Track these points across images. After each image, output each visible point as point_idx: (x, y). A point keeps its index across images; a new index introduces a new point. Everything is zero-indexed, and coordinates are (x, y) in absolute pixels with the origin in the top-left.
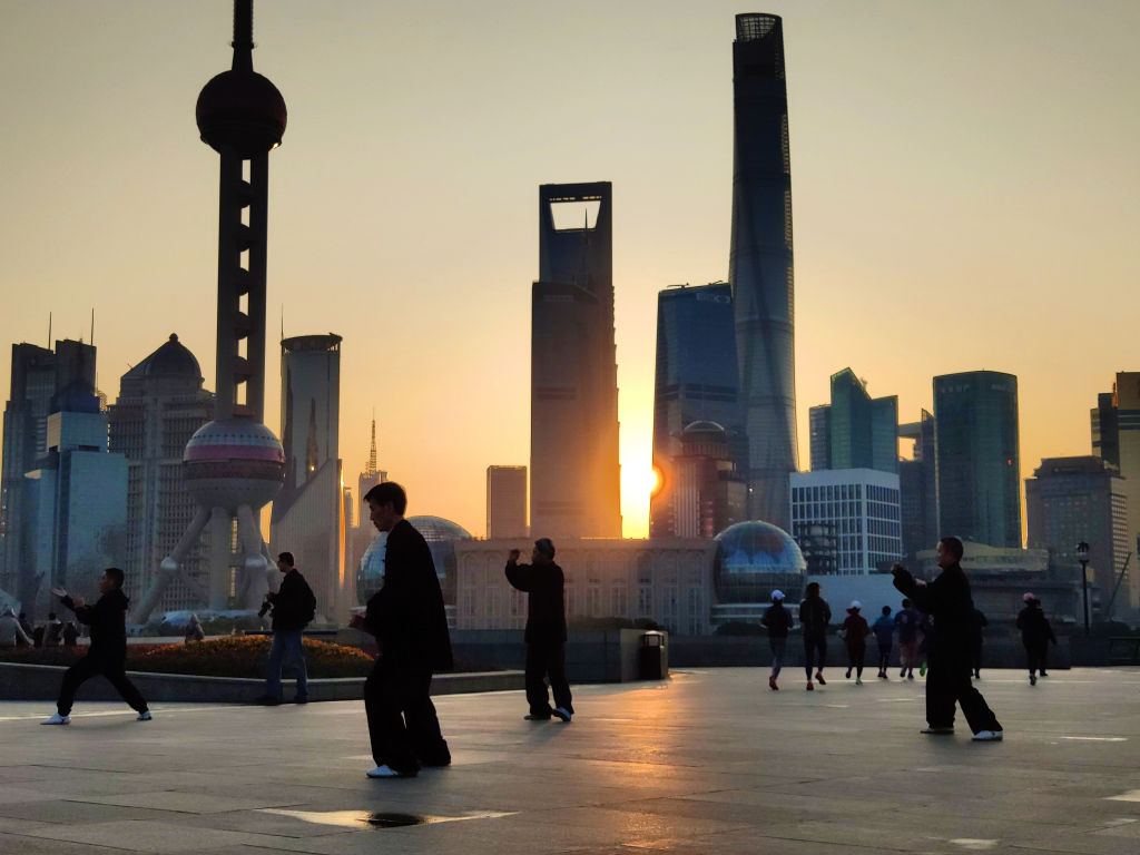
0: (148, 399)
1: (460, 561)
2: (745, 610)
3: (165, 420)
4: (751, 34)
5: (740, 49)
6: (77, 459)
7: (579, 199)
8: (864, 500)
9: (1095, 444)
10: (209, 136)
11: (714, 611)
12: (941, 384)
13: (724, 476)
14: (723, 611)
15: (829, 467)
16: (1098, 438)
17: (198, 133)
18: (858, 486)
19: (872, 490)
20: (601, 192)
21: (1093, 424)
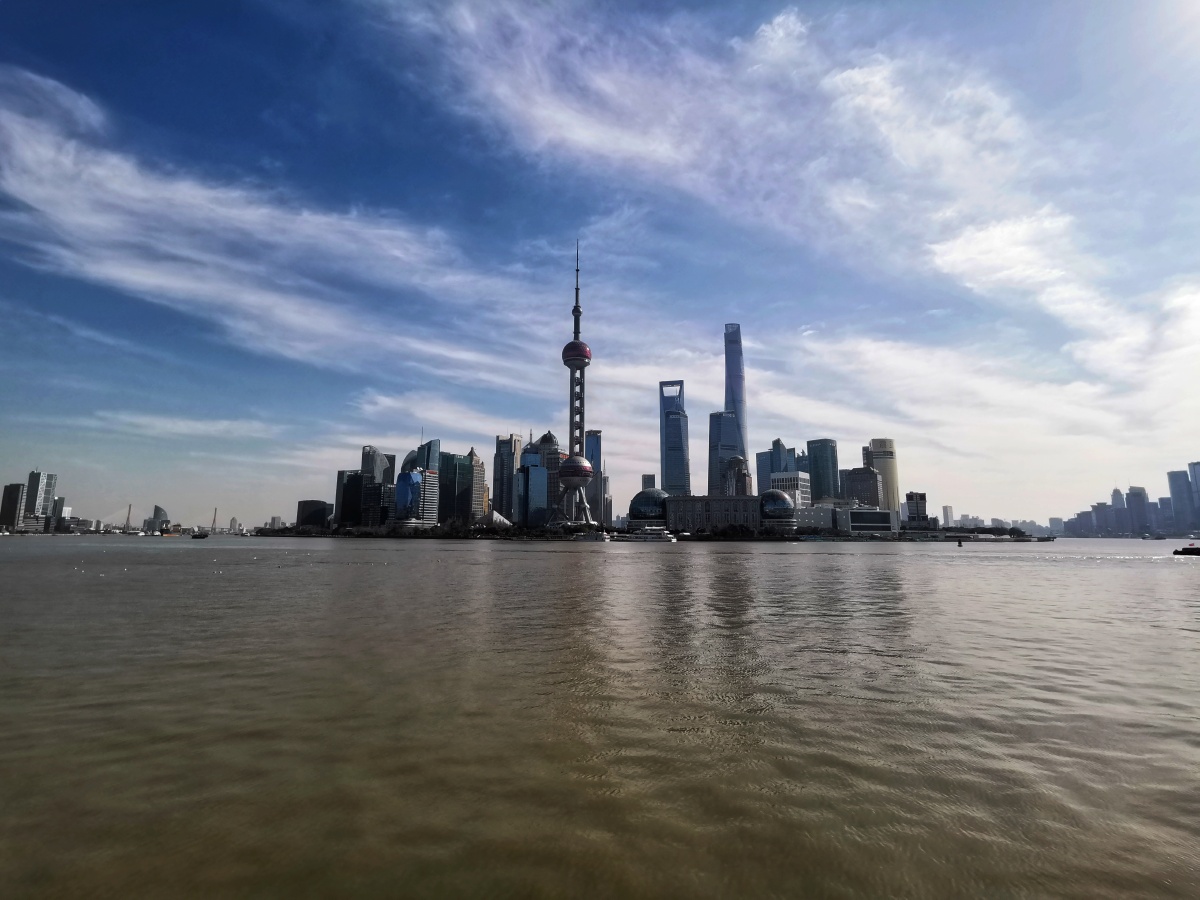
1: (668, 504)
2: (773, 521)
3: (547, 458)
4: (730, 330)
5: (727, 336)
6: (531, 470)
7: (673, 386)
8: (799, 483)
9: (864, 463)
10: (567, 362)
11: (761, 522)
12: (810, 443)
14: (764, 522)
16: (865, 461)
17: (563, 362)
20: (680, 383)
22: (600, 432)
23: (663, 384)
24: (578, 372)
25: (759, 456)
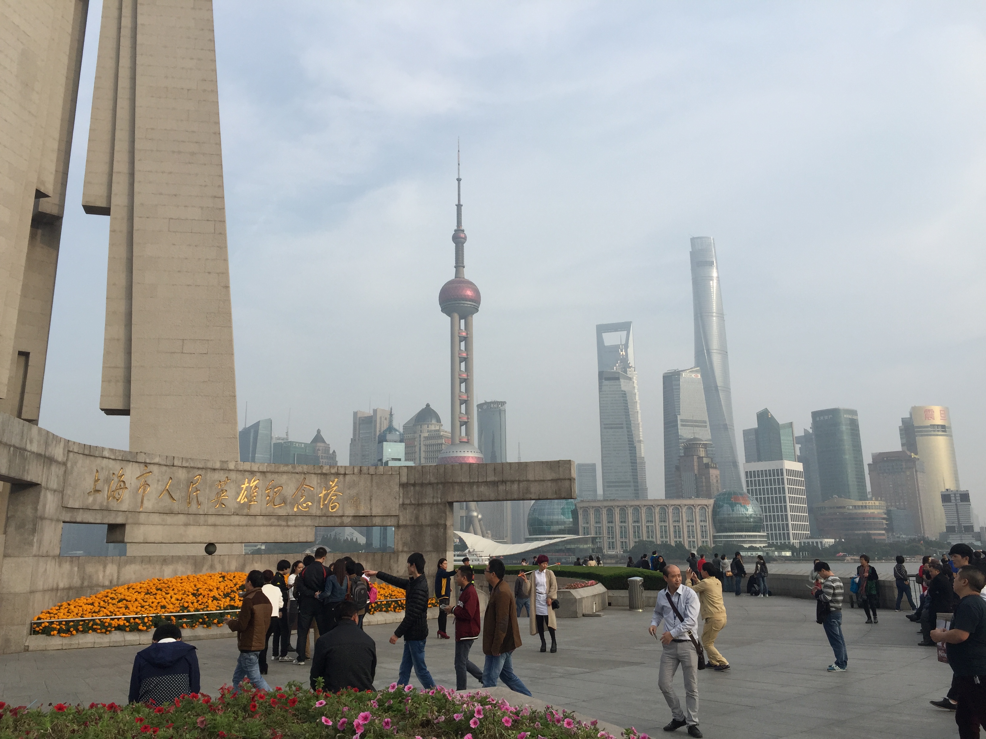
0: (417, 435)
1: (580, 512)
2: (732, 537)
3: (425, 445)
4: (699, 247)
5: (693, 255)
8: (785, 477)
10: (445, 309)
11: (715, 537)
12: (815, 415)
13: (707, 466)
14: (720, 537)
17: (440, 309)
18: (782, 470)
19: (790, 472)
20: (625, 327)
21: (901, 434)
22: (503, 403)
23: (602, 329)
24: (463, 321)
25: (746, 433)
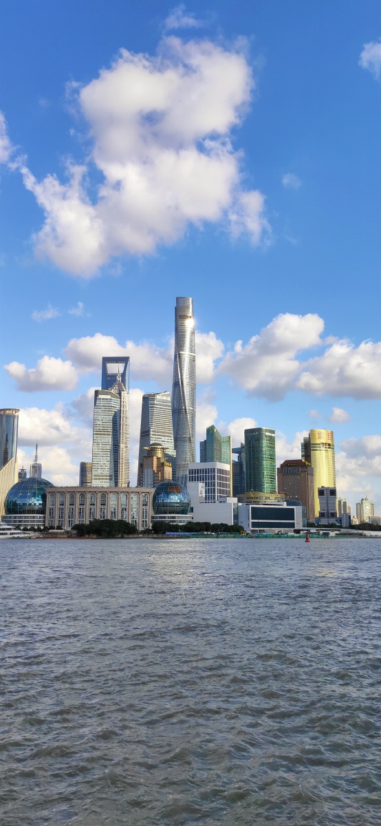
1: (48, 496)
2: (165, 517)
8: (216, 474)
9: (302, 456)
11: (153, 517)
12: (248, 432)
13: (163, 465)
14: (157, 517)
15: (206, 462)
16: (304, 453)
18: (214, 469)
19: (221, 471)
20: (125, 360)
21: (302, 448)
23: (107, 360)
25: (201, 444)
